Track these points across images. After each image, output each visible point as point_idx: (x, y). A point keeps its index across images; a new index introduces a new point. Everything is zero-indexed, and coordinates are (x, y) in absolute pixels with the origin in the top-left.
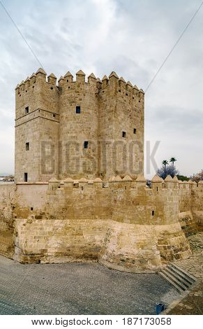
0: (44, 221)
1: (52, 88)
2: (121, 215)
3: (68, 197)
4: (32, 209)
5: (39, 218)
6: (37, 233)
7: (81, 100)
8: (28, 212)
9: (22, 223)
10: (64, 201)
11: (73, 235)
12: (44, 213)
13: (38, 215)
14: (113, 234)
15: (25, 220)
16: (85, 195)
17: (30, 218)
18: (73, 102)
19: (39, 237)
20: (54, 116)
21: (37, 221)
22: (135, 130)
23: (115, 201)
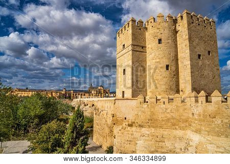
0: (134, 129)
1: (140, 29)
2: (199, 127)
3: (152, 110)
4: (125, 118)
5: (130, 125)
6: (129, 137)
7: (162, 34)
8: (122, 120)
9: (118, 129)
10: (149, 113)
11: (157, 141)
12: (134, 123)
13: (130, 123)
14: (191, 143)
15: (120, 127)
16: (166, 109)
17: (124, 125)
18: (156, 36)
19: (130, 141)
20: (142, 48)
21: (129, 128)
22: (209, 52)
23: (193, 114)
